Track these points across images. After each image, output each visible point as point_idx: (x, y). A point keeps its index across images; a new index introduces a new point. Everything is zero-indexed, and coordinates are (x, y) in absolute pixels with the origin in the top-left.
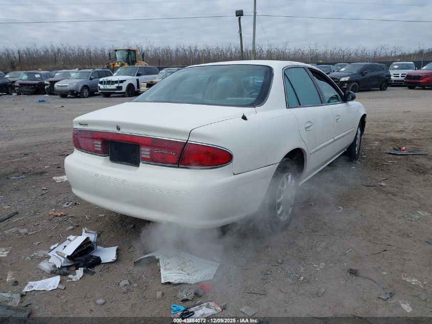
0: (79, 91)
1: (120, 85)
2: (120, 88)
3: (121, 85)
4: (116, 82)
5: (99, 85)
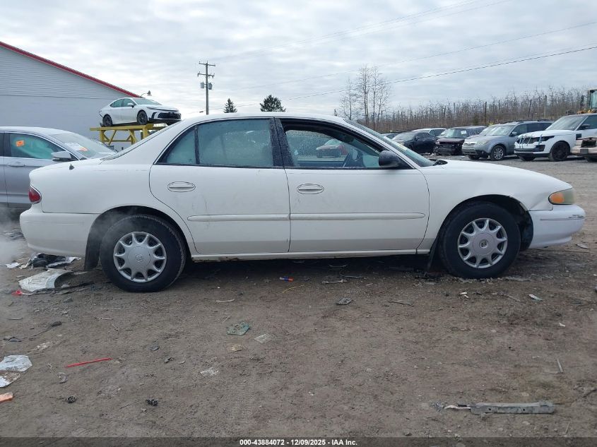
0: (488, 151)
1: (541, 144)
2: (541, 148)
3: (543, 143)
4: (537, 139)
5: (516, 144)
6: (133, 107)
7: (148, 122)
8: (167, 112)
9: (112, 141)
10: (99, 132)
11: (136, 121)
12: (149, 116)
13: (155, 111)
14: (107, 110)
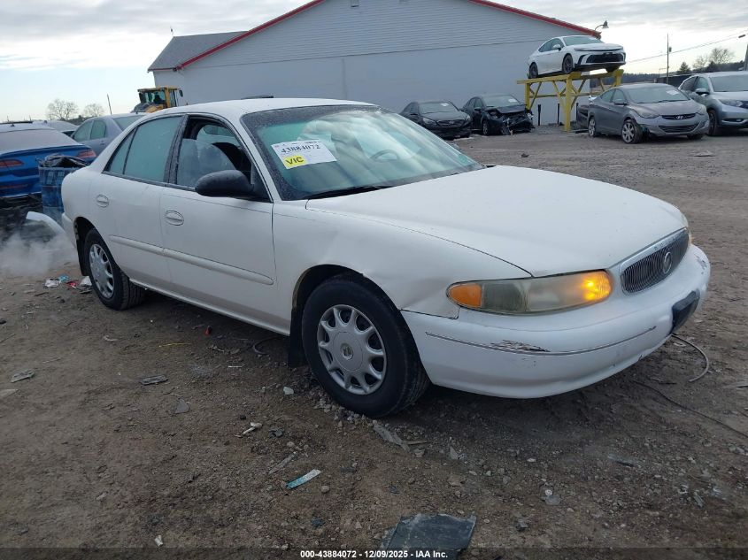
6: (560, 49)
7: (574, 70)
8: (602, 53)
9: (536, 97)
10: (524, 86)
11: (560, 69)
12: (575, 61)
13: (582, 53)
14: (536, 56)
